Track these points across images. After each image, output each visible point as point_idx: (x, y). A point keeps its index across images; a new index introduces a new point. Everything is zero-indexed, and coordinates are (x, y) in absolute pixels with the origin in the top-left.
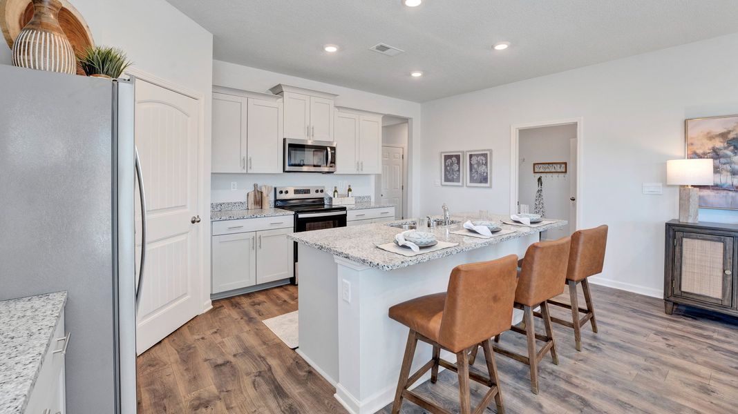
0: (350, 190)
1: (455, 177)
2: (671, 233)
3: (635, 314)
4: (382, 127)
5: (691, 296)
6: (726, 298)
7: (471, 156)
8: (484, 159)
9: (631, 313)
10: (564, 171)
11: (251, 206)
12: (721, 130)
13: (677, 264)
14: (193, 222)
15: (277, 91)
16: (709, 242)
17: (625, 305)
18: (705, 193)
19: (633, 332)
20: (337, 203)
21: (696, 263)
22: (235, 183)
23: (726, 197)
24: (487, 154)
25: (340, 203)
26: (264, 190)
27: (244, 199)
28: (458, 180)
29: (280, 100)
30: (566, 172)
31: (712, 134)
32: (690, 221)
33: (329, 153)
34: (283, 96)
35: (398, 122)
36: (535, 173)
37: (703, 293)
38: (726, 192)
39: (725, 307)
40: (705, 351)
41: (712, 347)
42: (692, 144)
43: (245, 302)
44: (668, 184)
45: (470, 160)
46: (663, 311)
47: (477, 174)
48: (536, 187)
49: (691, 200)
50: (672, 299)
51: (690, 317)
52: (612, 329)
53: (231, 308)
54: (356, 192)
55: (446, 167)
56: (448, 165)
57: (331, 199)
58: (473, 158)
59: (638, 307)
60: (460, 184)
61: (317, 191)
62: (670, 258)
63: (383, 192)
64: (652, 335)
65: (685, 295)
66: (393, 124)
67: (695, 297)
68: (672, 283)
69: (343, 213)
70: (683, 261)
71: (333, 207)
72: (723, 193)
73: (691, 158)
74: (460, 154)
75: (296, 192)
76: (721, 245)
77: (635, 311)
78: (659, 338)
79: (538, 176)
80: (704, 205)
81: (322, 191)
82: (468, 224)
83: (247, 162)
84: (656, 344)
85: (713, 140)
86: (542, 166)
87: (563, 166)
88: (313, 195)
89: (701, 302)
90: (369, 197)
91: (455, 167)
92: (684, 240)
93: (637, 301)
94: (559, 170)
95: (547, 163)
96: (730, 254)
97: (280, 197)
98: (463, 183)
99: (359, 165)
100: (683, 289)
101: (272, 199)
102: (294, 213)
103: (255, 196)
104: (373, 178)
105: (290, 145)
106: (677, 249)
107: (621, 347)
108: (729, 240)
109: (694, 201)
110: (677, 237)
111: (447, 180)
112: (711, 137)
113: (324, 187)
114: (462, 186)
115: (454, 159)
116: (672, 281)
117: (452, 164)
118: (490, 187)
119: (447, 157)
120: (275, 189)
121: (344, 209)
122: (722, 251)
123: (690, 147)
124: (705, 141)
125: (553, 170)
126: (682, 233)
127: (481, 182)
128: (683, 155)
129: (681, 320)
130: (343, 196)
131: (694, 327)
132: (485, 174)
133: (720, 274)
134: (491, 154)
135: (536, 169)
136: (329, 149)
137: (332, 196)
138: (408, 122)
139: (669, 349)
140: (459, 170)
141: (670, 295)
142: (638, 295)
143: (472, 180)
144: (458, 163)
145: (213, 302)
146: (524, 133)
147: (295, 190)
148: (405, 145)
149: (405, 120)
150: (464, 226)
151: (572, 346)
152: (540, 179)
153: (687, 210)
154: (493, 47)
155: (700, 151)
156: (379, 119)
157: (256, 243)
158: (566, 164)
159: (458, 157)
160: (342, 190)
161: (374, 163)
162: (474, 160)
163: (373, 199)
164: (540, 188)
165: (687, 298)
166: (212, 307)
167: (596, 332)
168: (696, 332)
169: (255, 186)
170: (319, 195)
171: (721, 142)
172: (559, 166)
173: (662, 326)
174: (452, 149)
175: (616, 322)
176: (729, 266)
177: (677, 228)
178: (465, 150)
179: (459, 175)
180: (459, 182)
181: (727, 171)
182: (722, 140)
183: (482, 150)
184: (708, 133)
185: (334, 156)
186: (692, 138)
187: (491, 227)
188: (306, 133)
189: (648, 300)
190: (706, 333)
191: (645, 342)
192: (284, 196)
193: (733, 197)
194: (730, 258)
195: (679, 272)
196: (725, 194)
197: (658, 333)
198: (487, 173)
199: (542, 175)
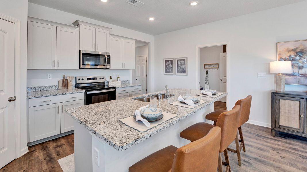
0: (118, 77)
1: (170, 71)
2: (274, 97)
3: (259, 138)
4: (135, 47)
5: (284, 128)
6: (301, 128)
7: (177, 60)
8: (184, 62)
9: (257, 137)
10: (217, 67)
11: (61, 87)
12: (293, 47)
13: (277, 112)
14: (10, 101)
15: (76, 24)
16: (292, 101)
17: (253, 132)
18: (287, 77)
19: (262, 150)
20: (111, 84)
21: (286, 111)
22: (51, 75)
23: (296, 79)
24: (185, 59)
25: (113, 84)
26: (68, 79)
27: (56, 84)
28: (172, 72)
29: (78, 29)
30: (218, 68)
31: (289, 49)
32: (282, 91)
33: (106, 58)
34: (79, 27)
35: (143, 44)
36: (205, 68)
37: (290, 126)
38: (296, 77)
39: (301, 133)
40: (299, 160)
41: (301, 156)
42: (280, 54)
43: (52, 145)
44: (271, 73)
45: (177, 63)
46: (270, 135)
47: (181, 69)
48: (205, 75)
49: (282, 81)
50: (275, 129)
51: (283, 137)
52: (252, 148)
53: (41, 151)
54: (122, 78)
55: (166, 66)
56: (167, 65)
57: (108, 82)
58: (179, 61)
59: (259, 133)
60: (173, 74)
61: (100, 79)
62: (274, 109)
63: (137, 78)
64: (271, 151)
65: (281, 127)
66: (141, 46)
67: (286, 128)
68: (275, 121)
69: (114, 90)
70: (280, 111)
71: (110, 87)
72: (295, 77)
73: (280, 61)
74: (173, 59)
75: (88, 79)
76: (298, 102)
77: (258, 136)
78: (275, 152)
79: (206, 70)
80: (287, 82)
81: (103, 78)
82: (180, 98)
83: (56, 63)
84: (275, 157)
85: (290, 52)
86: (208, 65)
87: (217, 65)
88: (98, 80)
89: (289, 130)
90: (129, 81)
91: (170, 66)
92: (280, 100)
93: (257, 129)
94: (215, 67)
95: (210, 64)
96: (302, 107)
97: (78, 82)
98: (174, 74)
99: (123, 65)
100: (280, 124)
101: (74, 83)
102: (84, 91)
103: (63, 82)
104: (131, 72)
105: (83, 54)
106: (277, 105)
107: (260, 161)
108: (302, 100)
109: (283, 81)
110: (277, 99)
111: (166, 72)
112: (289, 51)
113: (104, 76)
114: (174, 75)
115: (170, 62)
116: (275, 120)
117: (169, 64)
118: (187, 75)
119: (167, 61)
120: (76, 78)
121: (115, 88)
122: (299, 106)
123: (279, 56)
124: (286, 53)
125: (213, 67)
126: (279, 97)
127: (181, 73)
128: (276, 59)
129: (280, 139)
130: (115, 81)
131: (287, 143)
132: (184, 69)
133: (298, 117)
134: (187, 59)
135: (205, 66)
136: (106, 57)
137: (109, 81)
138: (148, 45)
139: (282, 160)
140: (172, 67)
141: (274, 127)
142: (256, 125)
143: (178, 72)
144: (172, 64)
145: (29, 148)
146: (202, 50)
147: (87, 78)
148: (147, 56)
149: (147, 44)
150: (178, 100)
151: (236, 163)
152: (207, 71)
153: (280, 85)
154: (190, 4)
155: (284, 57)
156: (134, 42)
157: (60, 109)
158: (218, 64)
159: (172, 61)
160: (114, 77)
161: (131, 64)
162: (179, 63)
163: (131, 82)
164: (207, 75)
165: (282, 129)
166: (28, 151)
167: (245, 152)
168: (289, 146)
169: (64, 76)
170: (102, 80)
171: (293, 53)
172: (215, 65)
173: (273, 144)
174: (169, 57)
175: (252, 144)
176: (302, 113)
177: (277, 94)
178: (175, 58)
179: (172, 69)
180: (172, 73)
181: (296, 67)
182: (294, 52)
183: (183, 58)
184: (288, 49)
185: (109, 60)
186: (280, 51)
187: (194, 100)
188: (93, 48)
189: (261, 128)
190: (294, 147)
191: (270, 156)
192: (81, 82)
193: (299, 79)
194: (303, 109)
195: (278, 116)
196: (296, 78)
197: (274, 149)
198: (185, 68)
199: (208, 69)
